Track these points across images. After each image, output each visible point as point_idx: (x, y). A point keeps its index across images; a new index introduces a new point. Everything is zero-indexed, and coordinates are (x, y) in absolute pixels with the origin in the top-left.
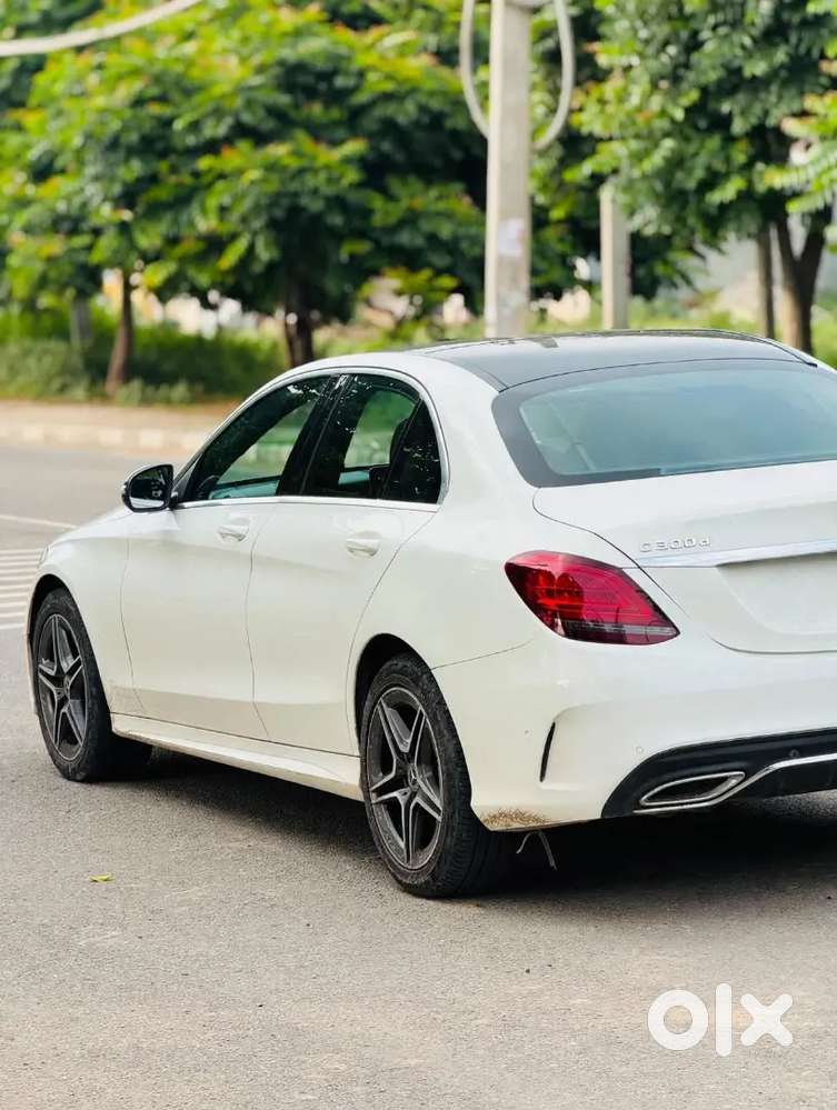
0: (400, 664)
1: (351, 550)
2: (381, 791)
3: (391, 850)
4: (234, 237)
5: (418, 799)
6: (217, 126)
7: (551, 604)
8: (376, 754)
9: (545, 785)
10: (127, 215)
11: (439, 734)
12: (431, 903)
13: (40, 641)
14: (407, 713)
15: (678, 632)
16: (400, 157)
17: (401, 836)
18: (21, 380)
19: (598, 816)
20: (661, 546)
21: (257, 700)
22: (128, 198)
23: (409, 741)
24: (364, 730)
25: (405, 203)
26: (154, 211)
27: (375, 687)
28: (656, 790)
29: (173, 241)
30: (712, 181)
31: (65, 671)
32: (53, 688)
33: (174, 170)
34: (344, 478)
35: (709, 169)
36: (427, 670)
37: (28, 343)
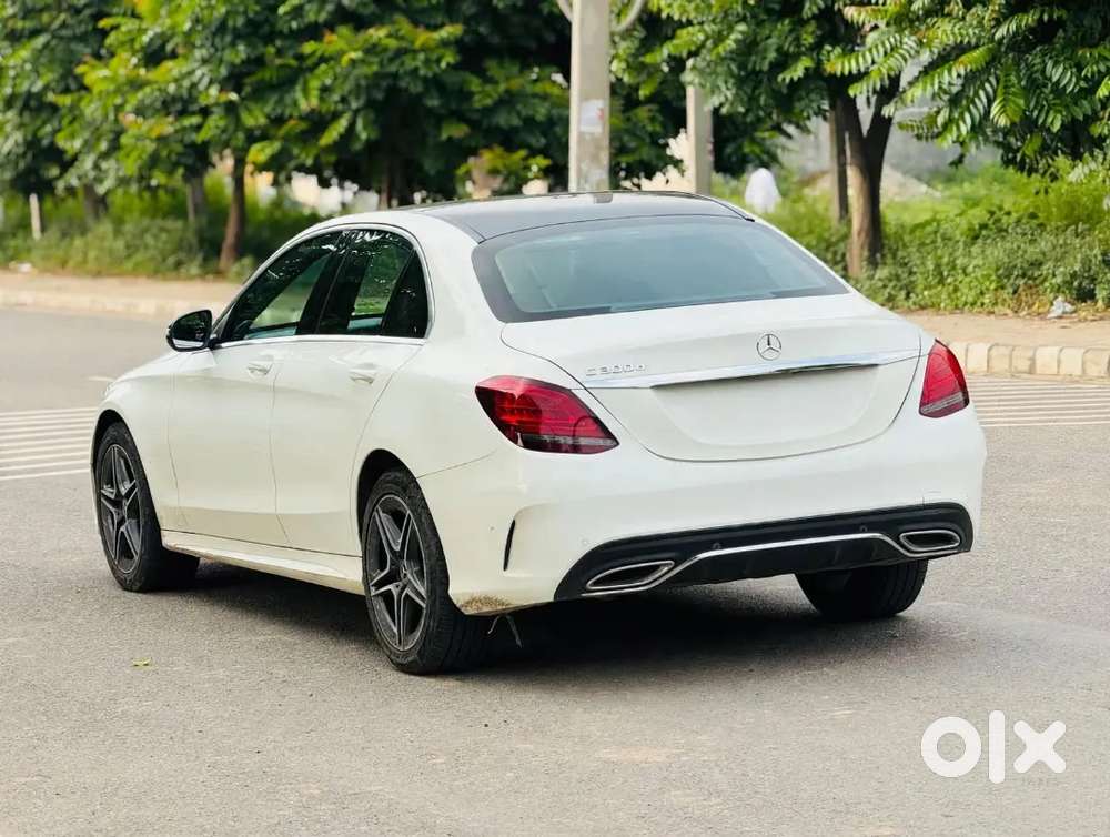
0: (393, 476)
1: (354, 380)
2: (379, 584)
3: (386, 635)
4: (336, 116)
5: (407, 591)
6: (319, 11)
7: (513, 420)
8: (375, 553)
9: (508, 573)
10: (234, 96)
11: (423, 533)
12: (418, 678)
13: (102, 469)
14: (398, 517)
15: (618, 444)
16: (496, 40)
17: (394, 621)
18: (139, 257)
19: (551, 599)
20: (604, 369)
21: (278, 512)
22: (234, 80)
23: (400, 541)
24: (364, 532)
25: (502, 87)
26: (259, 94)
27: (374, 498)
28: (599, 577)
29: (278, 121)
30: (784, 62)
31: (123, 494)
32: (113, 509)
33: (280, 53)
34: (352, 324)
35: (779, 50)
36: (414, 480)
37: (146, 222)
